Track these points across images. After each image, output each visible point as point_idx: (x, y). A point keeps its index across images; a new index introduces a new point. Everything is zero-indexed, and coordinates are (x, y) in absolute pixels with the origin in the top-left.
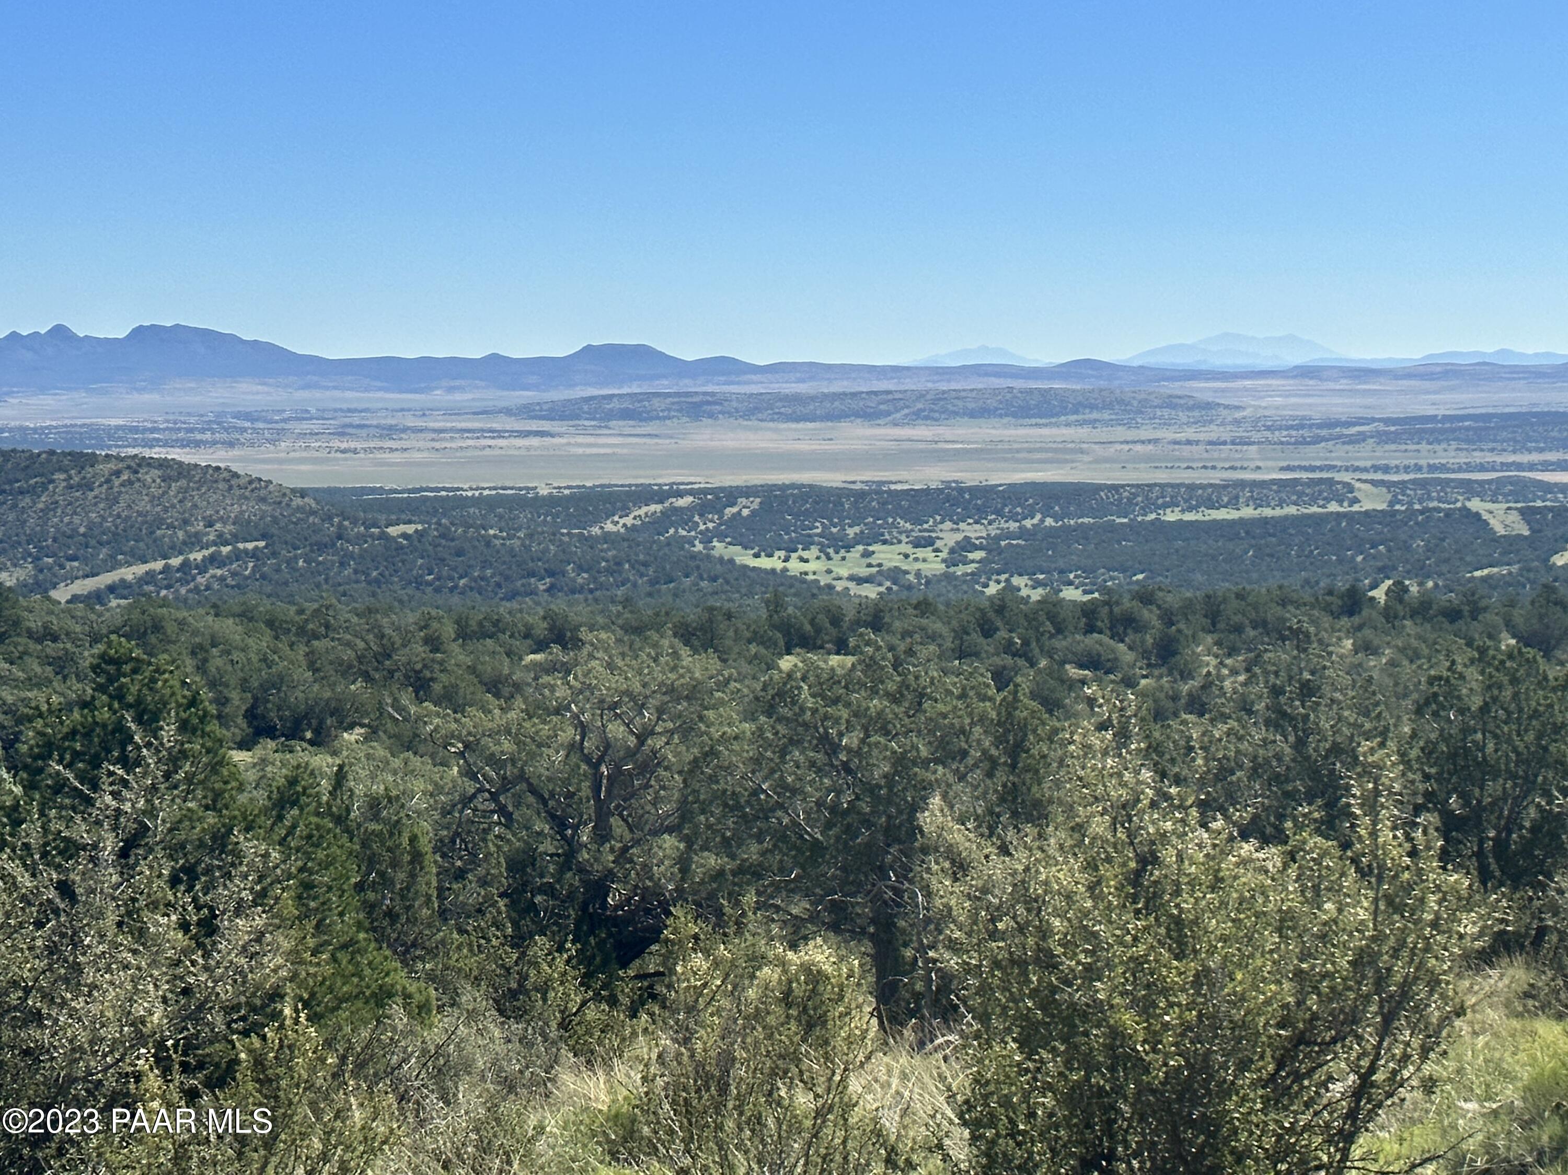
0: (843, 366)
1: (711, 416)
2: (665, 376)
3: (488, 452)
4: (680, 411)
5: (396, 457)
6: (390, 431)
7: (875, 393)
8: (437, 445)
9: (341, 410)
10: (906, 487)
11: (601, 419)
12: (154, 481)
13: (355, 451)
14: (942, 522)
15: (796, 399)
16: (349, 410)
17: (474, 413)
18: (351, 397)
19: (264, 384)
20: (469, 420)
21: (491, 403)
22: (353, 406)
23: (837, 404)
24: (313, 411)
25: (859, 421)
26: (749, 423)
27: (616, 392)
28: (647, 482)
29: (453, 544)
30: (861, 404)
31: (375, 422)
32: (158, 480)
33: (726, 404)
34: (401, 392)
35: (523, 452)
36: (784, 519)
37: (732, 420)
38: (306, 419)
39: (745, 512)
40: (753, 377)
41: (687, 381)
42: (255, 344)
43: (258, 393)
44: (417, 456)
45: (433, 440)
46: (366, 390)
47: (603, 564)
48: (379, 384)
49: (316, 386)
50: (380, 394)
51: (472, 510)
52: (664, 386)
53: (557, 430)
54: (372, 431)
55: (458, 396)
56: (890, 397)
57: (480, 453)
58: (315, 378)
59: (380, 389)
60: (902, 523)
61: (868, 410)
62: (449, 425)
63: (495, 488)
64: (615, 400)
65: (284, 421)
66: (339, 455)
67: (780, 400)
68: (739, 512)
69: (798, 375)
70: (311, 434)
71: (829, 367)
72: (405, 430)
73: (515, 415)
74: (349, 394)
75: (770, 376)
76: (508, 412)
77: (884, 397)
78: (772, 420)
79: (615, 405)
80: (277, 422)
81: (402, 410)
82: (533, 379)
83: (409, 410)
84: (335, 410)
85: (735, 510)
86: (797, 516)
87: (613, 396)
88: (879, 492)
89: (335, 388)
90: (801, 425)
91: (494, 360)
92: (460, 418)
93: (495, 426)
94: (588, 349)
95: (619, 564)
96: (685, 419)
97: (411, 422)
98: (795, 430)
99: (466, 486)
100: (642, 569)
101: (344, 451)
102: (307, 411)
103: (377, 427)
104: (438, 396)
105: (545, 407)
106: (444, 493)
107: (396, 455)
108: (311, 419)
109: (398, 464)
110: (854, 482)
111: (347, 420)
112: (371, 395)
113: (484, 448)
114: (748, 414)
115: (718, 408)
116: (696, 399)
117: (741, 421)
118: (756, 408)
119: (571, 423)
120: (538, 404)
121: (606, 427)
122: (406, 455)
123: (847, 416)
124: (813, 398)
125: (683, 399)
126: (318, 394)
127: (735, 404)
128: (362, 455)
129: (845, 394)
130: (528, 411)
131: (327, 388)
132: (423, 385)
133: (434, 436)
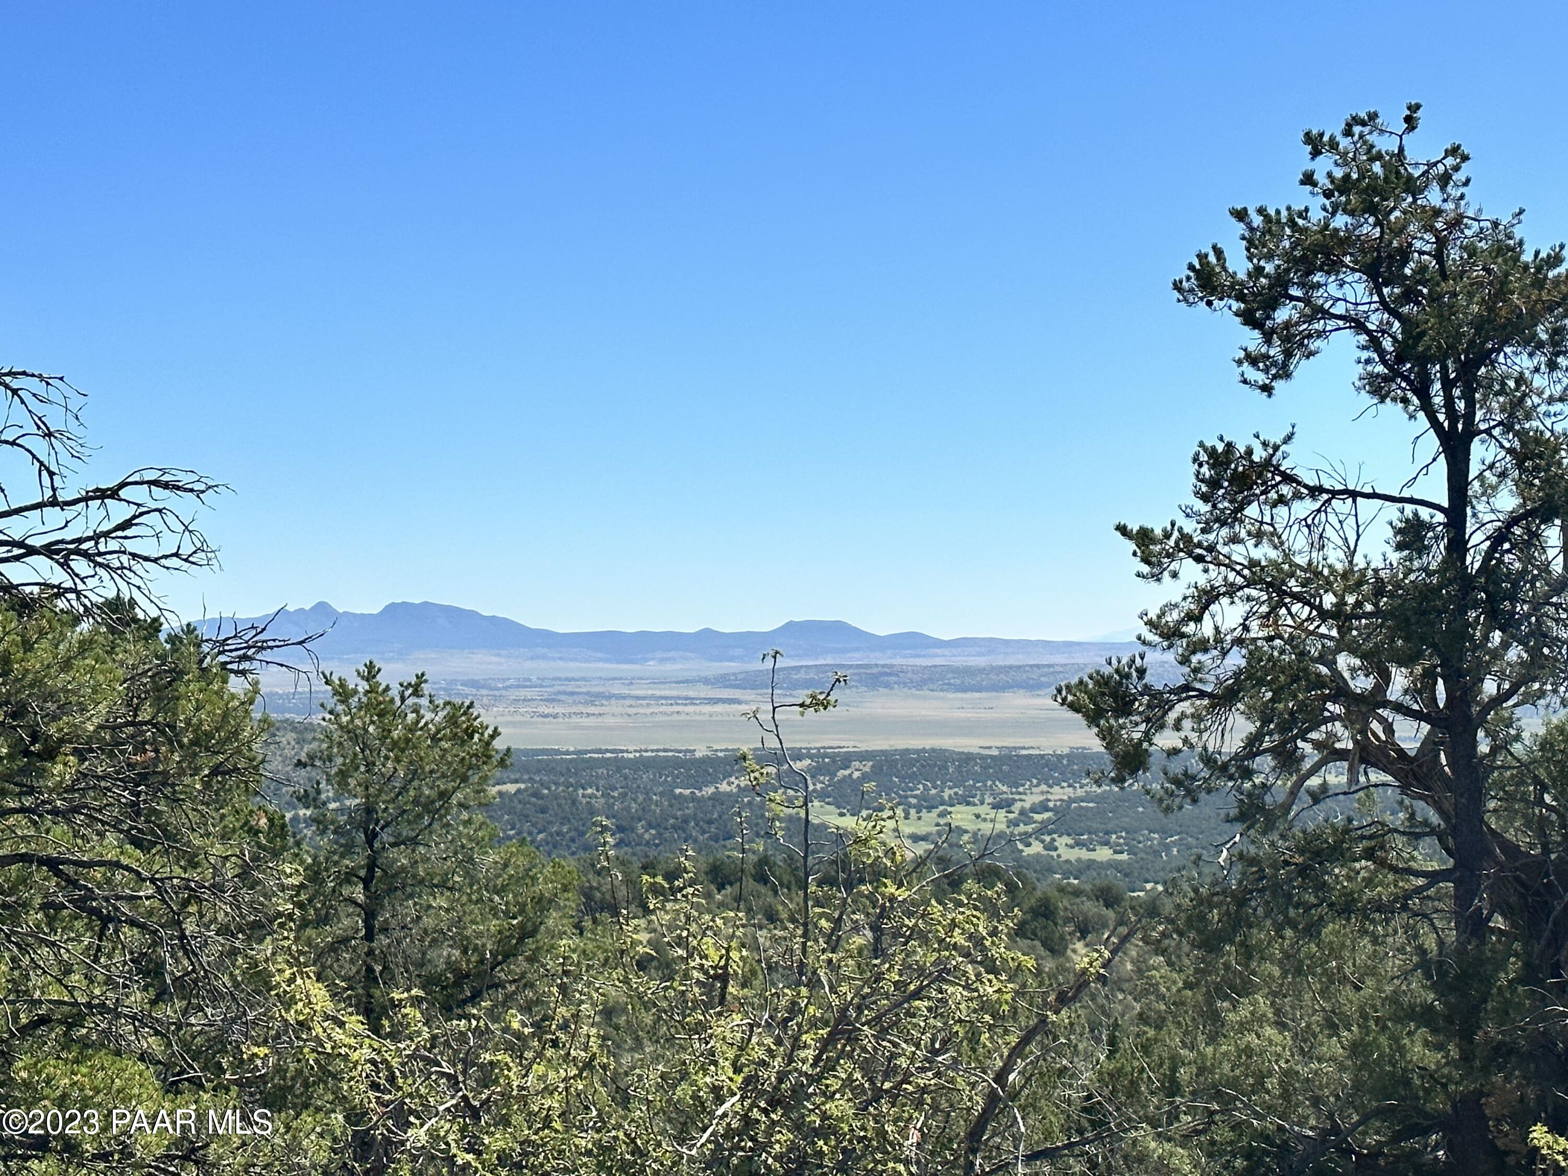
0: (1018, 641)
1: (887, 685)
2: (857, 649)
3: (676, 717)
4: (860, 681)
5: (591, 721)
6: (594, 698)
7: (1038, 666)
8: (632, 711)
9: (560, 679)
10: (1037, 752)
11: (788, 688)
12: (289, 743)
13: (555, 716)
14: (1038, 785)
15: (968, 671)
16: (567, 679)
17: (676, 682)
18: (573, 668)
19: (499, 655)
20: (670, 688)
21: (694, 674)
22: (570, 675)
23: (1002, 676)
24: (534, 678)
25: (1021, 691)
26: (921, 693)
27: (805, 663)
28: (798, 745)
29: (539, 802)
30: (1024, 676)
31: (584, 690)
32: (293, 743)
33: (901, 675)
34: (618, 662)
35: (706, 718)
36: (891, 781)
37: (906, 690)
38: (527, 687)
39: (856, 775)
40: (939, 651)
41: (877, 654)
42: (493, 619)
43: (490, 663)
44: (609, 721)
45: (631, 706)
46: (587, 661)
47: (672, 821)
48: (599, 655)
49: (544, 657)
50: (601, 665)
51: (600, 771)
52: (856, 658)
53: (742, 698)
54: (581, 698)
55: (669, 666)
56: (1052, 670)
57: (668, 718)
58: (545, 650)
59: (600, 660)
60: (1000, 785)
61: (1031, 682)
62: (650, 692)
63: (658, 751)
64: (803, 671)
65: (506, 688)
66: (541, 719)
67: (952, 672)
68: (850, 775)
69: (978, 649)
70: (524, 700)
71: (1006, 642)
72: (609, 697)
73: (713, 684)
74: (572, 665)
75: (953, 650)
76: (706, 681)
77: (1046, 670)
78: (942, 690)
79: (802, 675)
80: (498, 689)
81: (614, 679)
82: (739, 652)
83: (620, 679)
84: (554, 679)
85: (847, 772)
86: (902, 778)
87: (802, 667)
88: (1010, 757)
89: (560, 659)
90: (969, 695)
91: (707, 633)
92: (662, 686)
93: (692, 694)
94: (790, 624)
95: (686, 821)
96: (863, 689)
97: (617, 689)
98: (962, 699)
99: (631, 748)
100: (705, 826)
101: (546, 716)
102: (530, 680)
103: (588, 693)
104: (652, 667)
105: (740, 677)
106: (608, 755)
107: (592, 719)
108: (531, 687)
109: (588, 728)
110: (990, 748)
111: (562, 688)
112: (592, 665)
113: (672, 713)
114: (920, 684)
115: (894, 679)
116: (875, 671)
117: (914, 691)
118: (929, 679)
119: (760, 691)
120: (734, 674)
121: (791, 695)
122: (600, 719)
123: (1011, 687)
124: (981, 671)
125: (862, 671)
126: (542, 664)
127: (910, 675)
128: (560, 720)
129: (1011, 667)
130: (723, 681)
131: (554, 659)
132: (639, 656)
133: (633, 702)
